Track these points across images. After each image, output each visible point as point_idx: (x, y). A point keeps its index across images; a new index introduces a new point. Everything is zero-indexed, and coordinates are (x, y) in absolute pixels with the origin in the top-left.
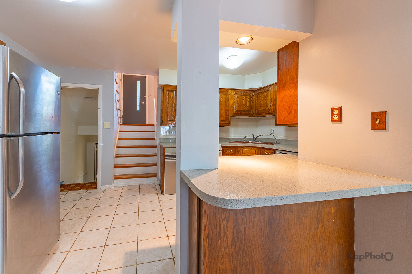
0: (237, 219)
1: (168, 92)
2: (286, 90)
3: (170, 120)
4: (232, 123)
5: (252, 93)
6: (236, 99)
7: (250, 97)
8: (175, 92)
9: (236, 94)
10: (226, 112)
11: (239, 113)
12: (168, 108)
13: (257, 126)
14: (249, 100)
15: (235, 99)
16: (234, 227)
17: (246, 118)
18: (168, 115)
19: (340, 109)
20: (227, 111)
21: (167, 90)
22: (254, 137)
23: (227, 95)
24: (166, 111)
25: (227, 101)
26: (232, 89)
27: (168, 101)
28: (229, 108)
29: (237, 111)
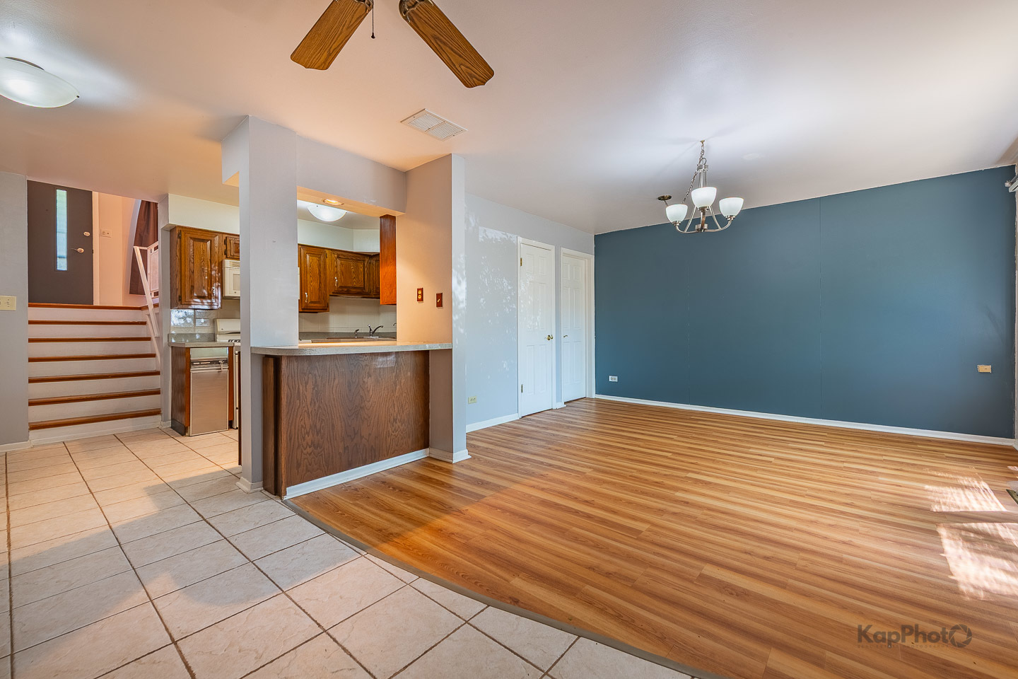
0: (316, 382)
1: (192, 241)
3: (199, 297)
4: (331, 307)
5: (367, 259)
6: (338, 266)
7: (364, 264)
8: (209, 243)
9: (338, 257)
10: (320, 287)
11: (346, 290)
12: (193, 272)
13: (379, 313)
14: (362, 269)
15: (336, 267)
16: (313, 389)
17: (358, 299)
18: (193, 287)
19: (422, 289)
20: (322, 286)
21: (191, 238)
22: (371, 330)
23: (322, 258)
24: (187, 279)
25: (322, 269)
26: (331, 250)
27: (192, 260)
28: (325, 281)
29: (341, 287)
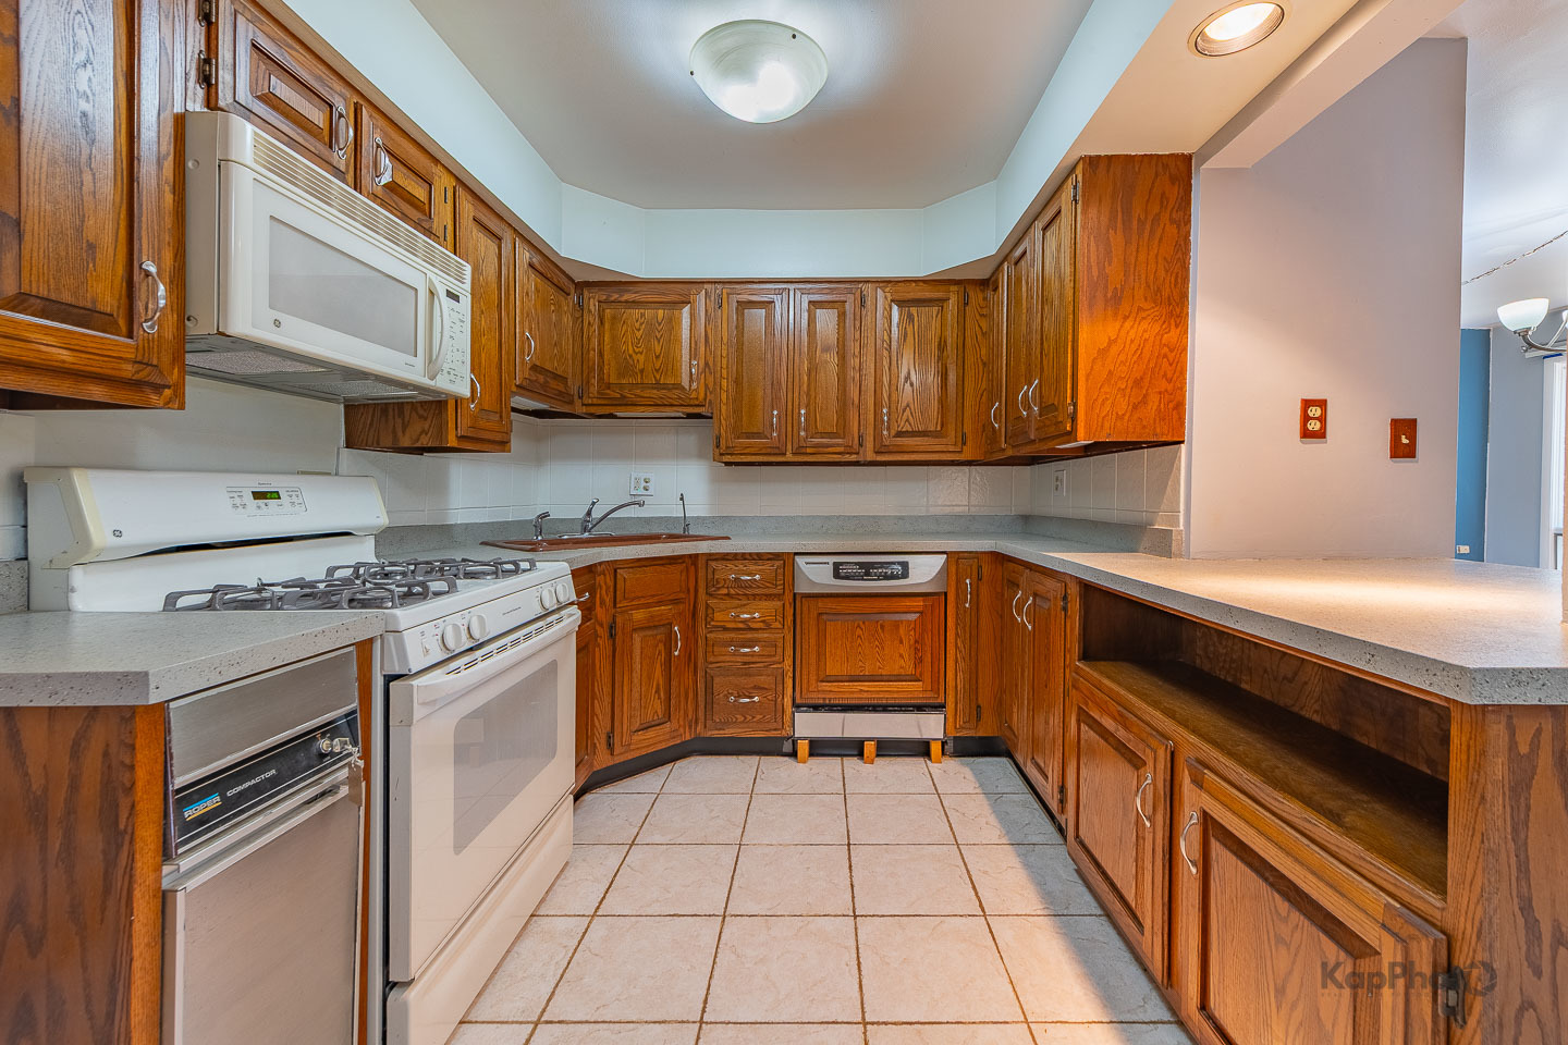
2: (1126, 318)
6: (532, 296)
9: (530, 263)
10: (500, 358)
11: (542, 379)
15: (528, 294)
19: (1322, 404)
20: (504, 356)
23: (504, 252)
29: (534, 369)
